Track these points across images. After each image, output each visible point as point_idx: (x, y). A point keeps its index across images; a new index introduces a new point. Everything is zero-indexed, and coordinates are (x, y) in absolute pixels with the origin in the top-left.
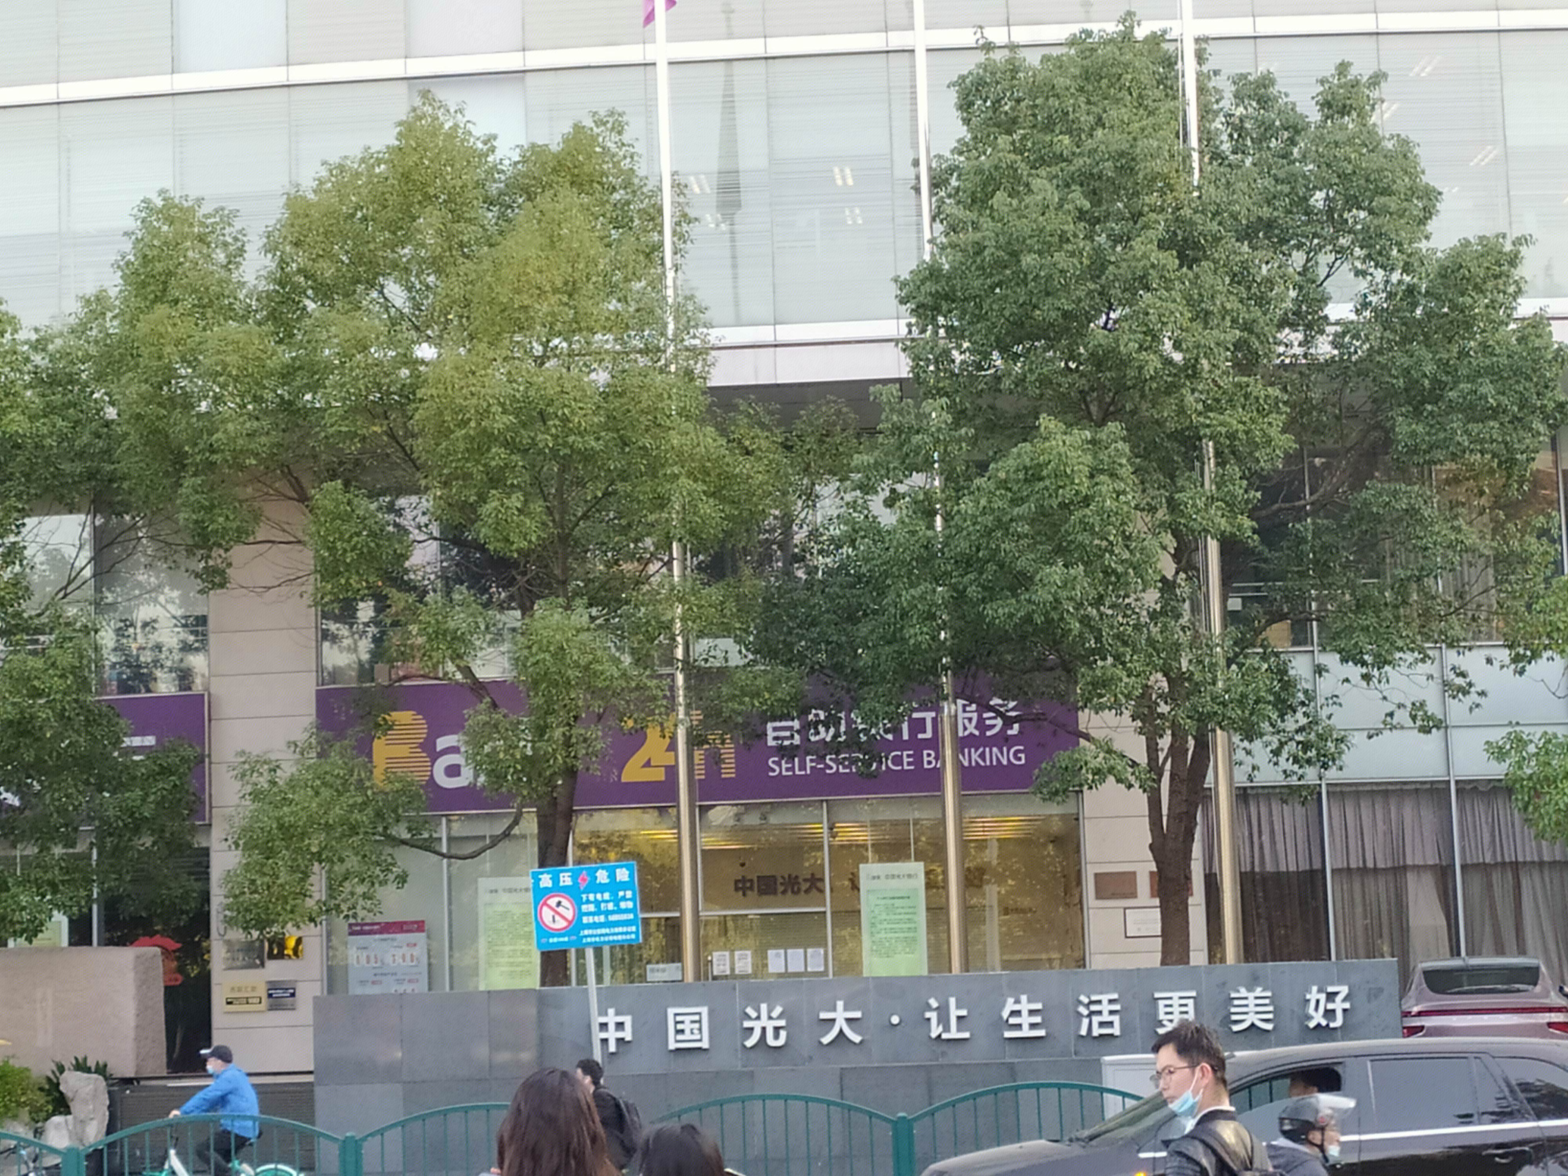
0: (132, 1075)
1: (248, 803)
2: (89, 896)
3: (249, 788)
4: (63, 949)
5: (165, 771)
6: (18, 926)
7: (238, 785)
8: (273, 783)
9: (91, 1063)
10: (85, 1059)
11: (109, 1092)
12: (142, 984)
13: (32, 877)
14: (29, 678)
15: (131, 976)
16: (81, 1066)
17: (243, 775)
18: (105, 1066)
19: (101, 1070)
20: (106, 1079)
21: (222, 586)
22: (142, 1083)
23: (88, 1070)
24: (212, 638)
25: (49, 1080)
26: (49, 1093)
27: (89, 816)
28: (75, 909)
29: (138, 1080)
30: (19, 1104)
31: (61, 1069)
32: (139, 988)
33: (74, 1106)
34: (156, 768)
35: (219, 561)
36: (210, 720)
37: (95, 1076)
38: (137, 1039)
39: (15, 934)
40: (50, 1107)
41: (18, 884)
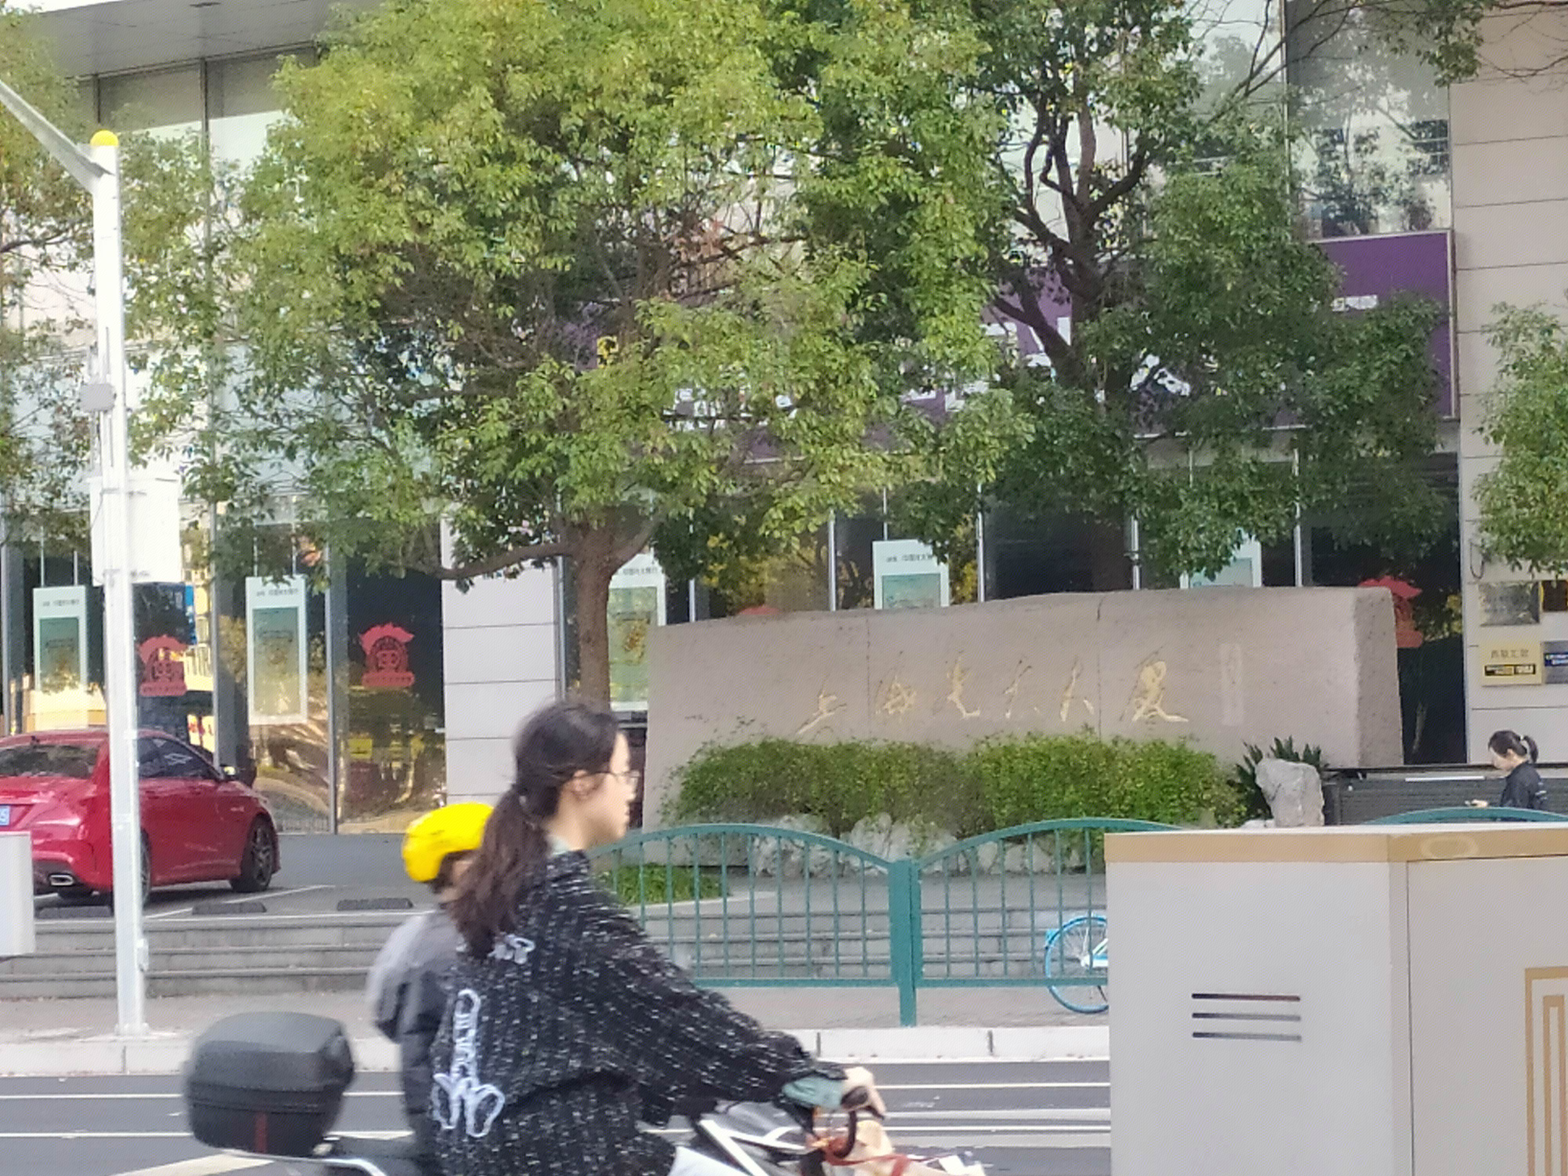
0: (1356, 765)
1: (1513, 378)
2: (1291, 515)
3: (1513, 358)
4: (1257, 589)
5: (1392, 337)
6: (1194, 556)
7: (1496, 352)
8: (1547, 348)
9: (1298, 748)
10: (1290, 743)
11: (1323, 789)
12: (1366, 639)
13: (1212, 489)
14: (1200, 208)
15: (1351, 627)
16: (1284, 753)
17: (1504, 339)
18: (1319, 752)
19: (1313, 758)
20: (1319, 771)
21: (1470, 71)
22: (1370, 776)
23: (1295, 758)
24: (1457, 154)
25: (1241, 771)
26: (1241, 789)
27: (1288, 403)
28: (1272, 533)
29: (1364, 772)
30: (1200, 803)
31: (1258, 756)
32: (1361, 645)
33: (1277, 807)
34: (1381, 332)
35: (1465, 36)
36: (1454, 271)
37: (1305, 765)
38: (1361, 716)
39: (1190, 567)
40: (1244, 809)
41: (1193, 497)
